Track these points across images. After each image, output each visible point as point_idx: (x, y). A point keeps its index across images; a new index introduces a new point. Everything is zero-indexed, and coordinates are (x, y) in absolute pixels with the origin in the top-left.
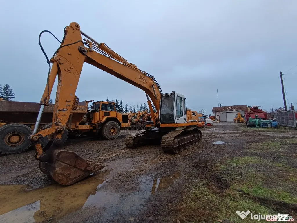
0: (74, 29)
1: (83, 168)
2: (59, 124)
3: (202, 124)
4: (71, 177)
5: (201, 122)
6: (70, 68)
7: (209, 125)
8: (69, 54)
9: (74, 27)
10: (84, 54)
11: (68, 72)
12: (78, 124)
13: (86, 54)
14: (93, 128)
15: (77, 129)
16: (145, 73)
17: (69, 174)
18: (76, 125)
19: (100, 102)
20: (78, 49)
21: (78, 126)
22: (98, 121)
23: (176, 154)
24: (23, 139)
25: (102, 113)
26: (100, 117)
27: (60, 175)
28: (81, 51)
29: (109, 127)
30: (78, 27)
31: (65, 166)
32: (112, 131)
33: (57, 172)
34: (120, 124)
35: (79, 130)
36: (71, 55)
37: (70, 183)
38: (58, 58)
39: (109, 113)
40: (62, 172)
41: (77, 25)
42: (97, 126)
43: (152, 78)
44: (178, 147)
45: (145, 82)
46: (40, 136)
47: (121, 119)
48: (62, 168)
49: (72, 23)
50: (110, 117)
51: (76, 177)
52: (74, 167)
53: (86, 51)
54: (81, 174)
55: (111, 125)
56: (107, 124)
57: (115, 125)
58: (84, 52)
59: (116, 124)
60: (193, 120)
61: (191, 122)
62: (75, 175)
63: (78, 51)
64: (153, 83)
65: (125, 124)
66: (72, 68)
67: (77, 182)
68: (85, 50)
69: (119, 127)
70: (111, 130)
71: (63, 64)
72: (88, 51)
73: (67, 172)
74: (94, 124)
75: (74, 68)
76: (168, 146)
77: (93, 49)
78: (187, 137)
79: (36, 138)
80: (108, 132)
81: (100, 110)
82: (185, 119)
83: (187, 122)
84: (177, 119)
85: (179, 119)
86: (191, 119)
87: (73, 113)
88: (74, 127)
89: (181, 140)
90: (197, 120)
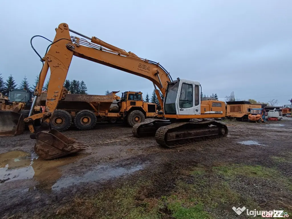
0: (62, 30)
1: (61, 148)
2: (48, 111)
3: (257, 117)
4: (50, 153)
5: (256, 115)
6: (58, 64)
7: (274, 119)
8: (56, 52)
9: (63, 27)
10: (71, 50)
11: (56, 68)
12: (107, 112)
13: (73, 50)
14: (120, 116)
15: (106, 116)
16: (146, 61)
17: (48, 151)
18: (105, 113)
19: (127, 92)
20: (66, 46)
21: (107, 114)
22: (125, 110)
23: (170, 148)
24: (64, 122)
25: (129, 102)
26: (126, 106)
27: (40, 151)
28: (69, 48)
29: (133, 115)
30: (66, 27)
31: (44, 144)
32: (137, 119)
33: (38, 148)
34: (145, 113)
35: (108, 117)
36: (59, 53)
37: (49, 158)
38: (47, 57)
39: (135, 102)
40: (42, 149)
41: (65, 25)
42: (124, 114)
43: (157, 65)
44: (176, 141)
45: (147, 70)
46: (30, 120)
47: (146, 109)
48: (41, 146)
49: (61, 24)
50: (136, 106)
51: (55, 155)
52: (53, 145)
53: (74, 47)
54: (60, 152)
55: (136, 114)
56: (132, 113)
57: (139, 114)
58: (71, 49)
59: (141, 112)
60: (214, 112)
61: (210, 114)
62: (54, 153)
63: (66, 48)
64: (157, 70)
65: (150, 113)
66: (60, 64)
67: (56, 158)
68: (72, 46)
69: (144, 116)
70: (135, 118)
71: (51, 61)
72: (76, 47)
73: (46, 149)
74: (122, 112)
75: (61, 63)
76: (160, 138)
77: (80, 44)
78: (195, 131)
79: (27, 120)
80: (133, 120)
81: (127, 99)
82: (197, 110)
83: (201, 114)
84: (180, 110)
85: (183, 110)
86: (210, 111)
87: (101, 102)
88: (104, 114)
89: (182, 134)
90: (222, 112)
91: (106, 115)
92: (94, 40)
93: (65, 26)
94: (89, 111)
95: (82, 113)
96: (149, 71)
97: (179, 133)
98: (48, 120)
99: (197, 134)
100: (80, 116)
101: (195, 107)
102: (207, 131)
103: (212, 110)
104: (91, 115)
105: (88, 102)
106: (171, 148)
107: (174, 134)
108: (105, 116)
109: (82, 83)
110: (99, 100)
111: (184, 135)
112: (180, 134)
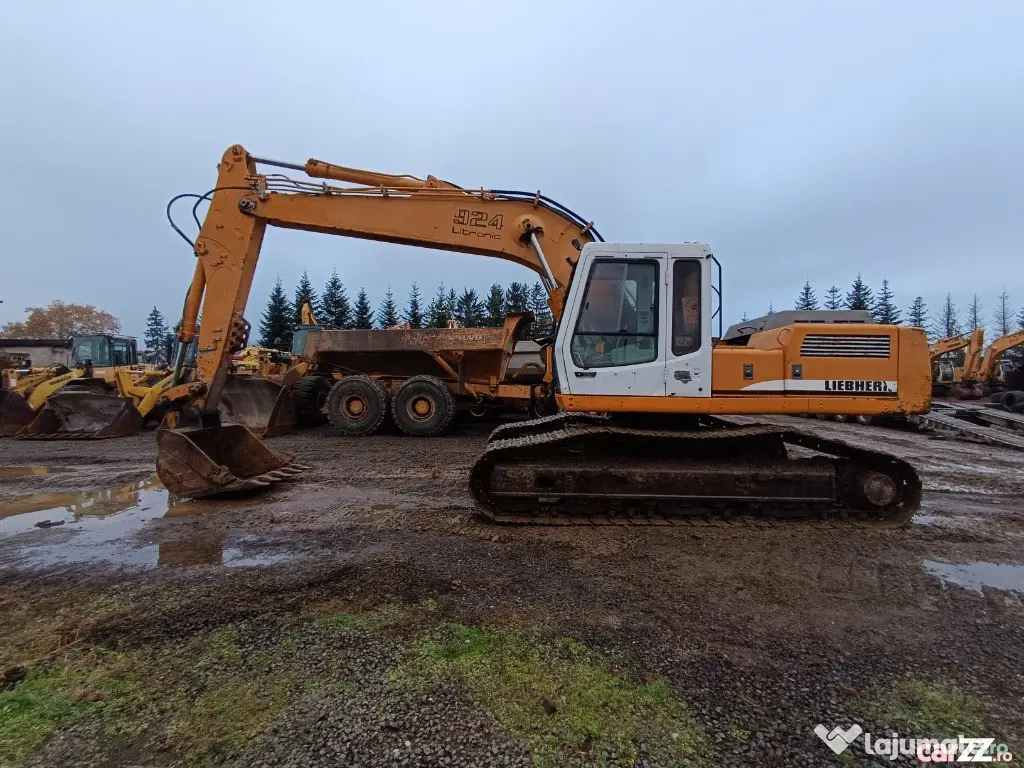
0: (229, 165)
1: (205, 474)
6: (222, 257)
8: (218, 227)
9: (232, 157)
11: (218, 267)
12: (493, 381)
13: (253, 212)
14: (543, 396)
15: (493, 395)
16: (485, 197)
18: (488, 384)
20: (238, 206)
21: (497, 388)
28: (243, 210)
30: (236, 154)
33: (162, 468)
35: (501, 400)
36: (222, 227)
37: (183, 494)
40: (170, 470)
41: (239, 150)
43: (536, 203)
45: (492, 230)
48: (168, 462)
53: (254, 204)
54: (204, 484)
58: (246, 210)
61: (785, 393)
64: (524, 222)
66: (226, 257)
68: (248, 203)
71: (207, 252)
72: (258, 202)
75: (228, 254)
82: (683, 376)
83: (713, 392)
84: (577, 374)
85: (594, 375)
86: (784, 378)
87: (466, 352)
88: (486, 390)
89: (570, 473)
90: (892, 386)
91: (492, 392)
92: (313, 168)
93: (236, 152)
94: (428, 378)
95: (411, 386)
96: (497, 232)
97: (555, 469)
98: (200, 403)
99: (664, 484)
100: (405, 395)
101: (668, 361)
102: (738, 478)
103: (797, 376)
104: (437, 391)
105: (430, 351)
106: (503, 524)
107: (528, 471)
108: (486, 397)
109: (536, 289)
110: (462, 343)
111: (584, 482)
112: (562, 476)
